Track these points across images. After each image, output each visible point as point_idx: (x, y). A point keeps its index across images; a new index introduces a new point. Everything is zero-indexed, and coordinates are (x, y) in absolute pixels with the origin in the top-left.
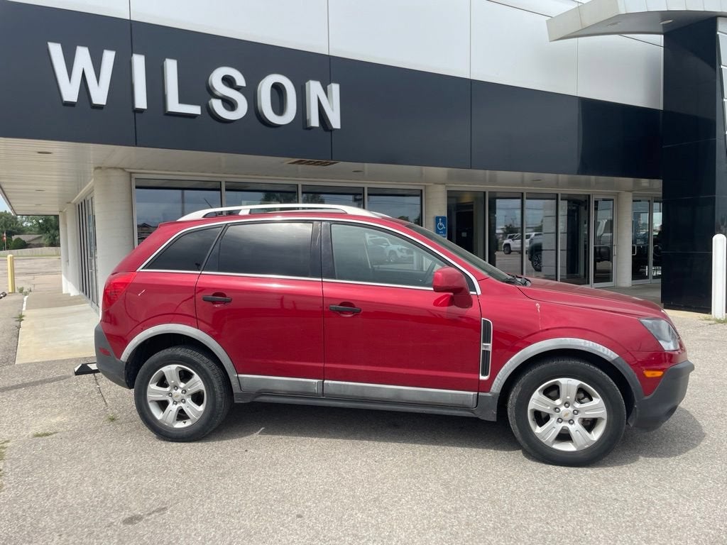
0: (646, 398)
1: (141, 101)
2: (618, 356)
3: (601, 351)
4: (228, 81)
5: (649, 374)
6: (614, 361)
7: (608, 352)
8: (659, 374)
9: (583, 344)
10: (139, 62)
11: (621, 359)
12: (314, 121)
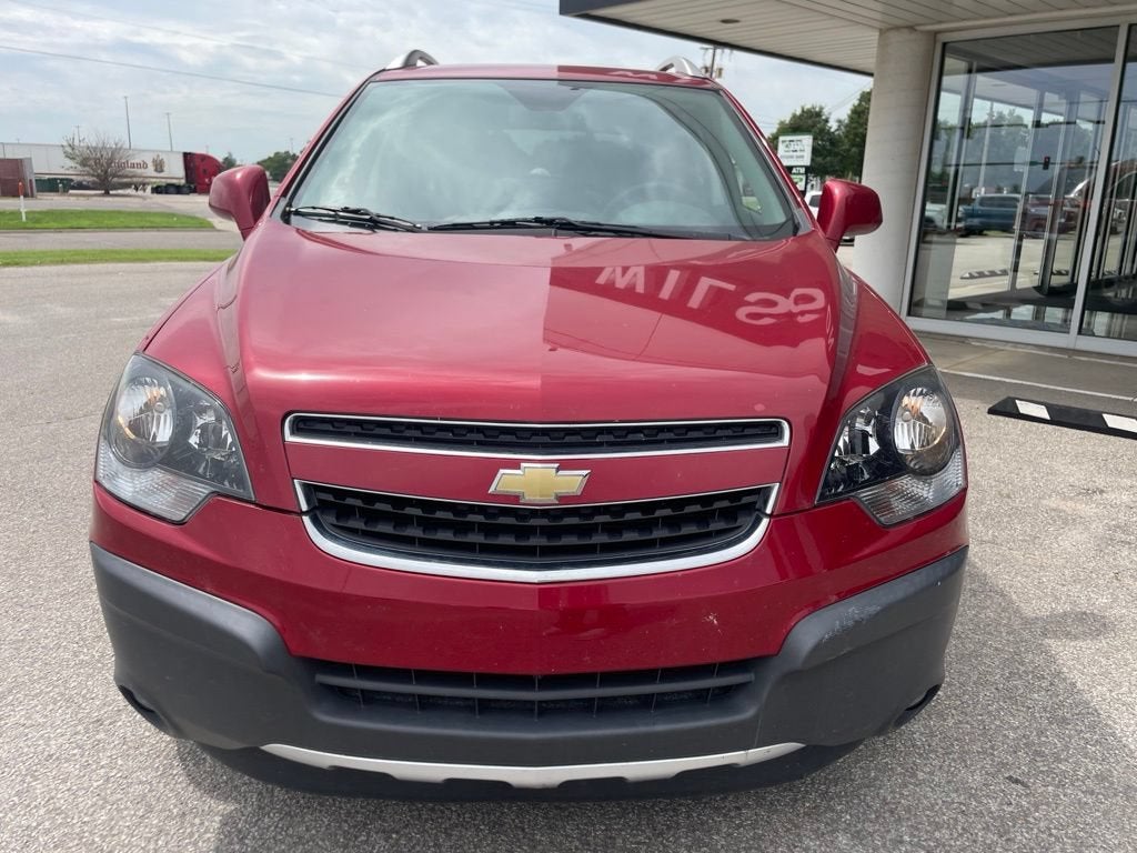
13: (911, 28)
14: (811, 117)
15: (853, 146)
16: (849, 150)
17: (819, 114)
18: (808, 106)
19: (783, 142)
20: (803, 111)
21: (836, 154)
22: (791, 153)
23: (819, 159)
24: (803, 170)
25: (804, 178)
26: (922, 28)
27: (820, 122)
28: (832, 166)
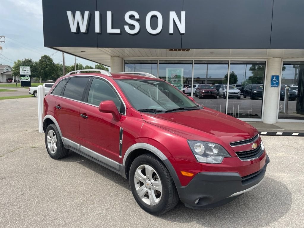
0: (183, 187)
1: (97, 30)
2: (167, 158)
3: (159, 154)
4: (132, 17)
5: (184, 173)
6: (164, 161)
7: (162, 155)
8: (191, 175)
9: (151, 148)
10: (97, 14)
11: (168, 161)
12: (171, 31)
13: (119, 57)
14: (28, 61)
15: (41, 70)
16: (41, 71)
17: (30, 61)
18: (27, 59)
19: (21, 68)
20: (25, 59)
21: (37, 72)
22: (24, 71)
23: (32, 73)
24: (29, 76)
25: (29, 78)
26: (120, 57)
27: (31, 63)
28: (37, 75)
